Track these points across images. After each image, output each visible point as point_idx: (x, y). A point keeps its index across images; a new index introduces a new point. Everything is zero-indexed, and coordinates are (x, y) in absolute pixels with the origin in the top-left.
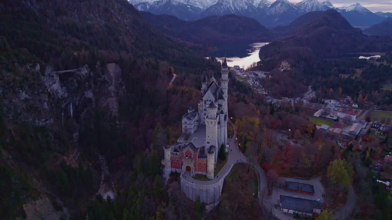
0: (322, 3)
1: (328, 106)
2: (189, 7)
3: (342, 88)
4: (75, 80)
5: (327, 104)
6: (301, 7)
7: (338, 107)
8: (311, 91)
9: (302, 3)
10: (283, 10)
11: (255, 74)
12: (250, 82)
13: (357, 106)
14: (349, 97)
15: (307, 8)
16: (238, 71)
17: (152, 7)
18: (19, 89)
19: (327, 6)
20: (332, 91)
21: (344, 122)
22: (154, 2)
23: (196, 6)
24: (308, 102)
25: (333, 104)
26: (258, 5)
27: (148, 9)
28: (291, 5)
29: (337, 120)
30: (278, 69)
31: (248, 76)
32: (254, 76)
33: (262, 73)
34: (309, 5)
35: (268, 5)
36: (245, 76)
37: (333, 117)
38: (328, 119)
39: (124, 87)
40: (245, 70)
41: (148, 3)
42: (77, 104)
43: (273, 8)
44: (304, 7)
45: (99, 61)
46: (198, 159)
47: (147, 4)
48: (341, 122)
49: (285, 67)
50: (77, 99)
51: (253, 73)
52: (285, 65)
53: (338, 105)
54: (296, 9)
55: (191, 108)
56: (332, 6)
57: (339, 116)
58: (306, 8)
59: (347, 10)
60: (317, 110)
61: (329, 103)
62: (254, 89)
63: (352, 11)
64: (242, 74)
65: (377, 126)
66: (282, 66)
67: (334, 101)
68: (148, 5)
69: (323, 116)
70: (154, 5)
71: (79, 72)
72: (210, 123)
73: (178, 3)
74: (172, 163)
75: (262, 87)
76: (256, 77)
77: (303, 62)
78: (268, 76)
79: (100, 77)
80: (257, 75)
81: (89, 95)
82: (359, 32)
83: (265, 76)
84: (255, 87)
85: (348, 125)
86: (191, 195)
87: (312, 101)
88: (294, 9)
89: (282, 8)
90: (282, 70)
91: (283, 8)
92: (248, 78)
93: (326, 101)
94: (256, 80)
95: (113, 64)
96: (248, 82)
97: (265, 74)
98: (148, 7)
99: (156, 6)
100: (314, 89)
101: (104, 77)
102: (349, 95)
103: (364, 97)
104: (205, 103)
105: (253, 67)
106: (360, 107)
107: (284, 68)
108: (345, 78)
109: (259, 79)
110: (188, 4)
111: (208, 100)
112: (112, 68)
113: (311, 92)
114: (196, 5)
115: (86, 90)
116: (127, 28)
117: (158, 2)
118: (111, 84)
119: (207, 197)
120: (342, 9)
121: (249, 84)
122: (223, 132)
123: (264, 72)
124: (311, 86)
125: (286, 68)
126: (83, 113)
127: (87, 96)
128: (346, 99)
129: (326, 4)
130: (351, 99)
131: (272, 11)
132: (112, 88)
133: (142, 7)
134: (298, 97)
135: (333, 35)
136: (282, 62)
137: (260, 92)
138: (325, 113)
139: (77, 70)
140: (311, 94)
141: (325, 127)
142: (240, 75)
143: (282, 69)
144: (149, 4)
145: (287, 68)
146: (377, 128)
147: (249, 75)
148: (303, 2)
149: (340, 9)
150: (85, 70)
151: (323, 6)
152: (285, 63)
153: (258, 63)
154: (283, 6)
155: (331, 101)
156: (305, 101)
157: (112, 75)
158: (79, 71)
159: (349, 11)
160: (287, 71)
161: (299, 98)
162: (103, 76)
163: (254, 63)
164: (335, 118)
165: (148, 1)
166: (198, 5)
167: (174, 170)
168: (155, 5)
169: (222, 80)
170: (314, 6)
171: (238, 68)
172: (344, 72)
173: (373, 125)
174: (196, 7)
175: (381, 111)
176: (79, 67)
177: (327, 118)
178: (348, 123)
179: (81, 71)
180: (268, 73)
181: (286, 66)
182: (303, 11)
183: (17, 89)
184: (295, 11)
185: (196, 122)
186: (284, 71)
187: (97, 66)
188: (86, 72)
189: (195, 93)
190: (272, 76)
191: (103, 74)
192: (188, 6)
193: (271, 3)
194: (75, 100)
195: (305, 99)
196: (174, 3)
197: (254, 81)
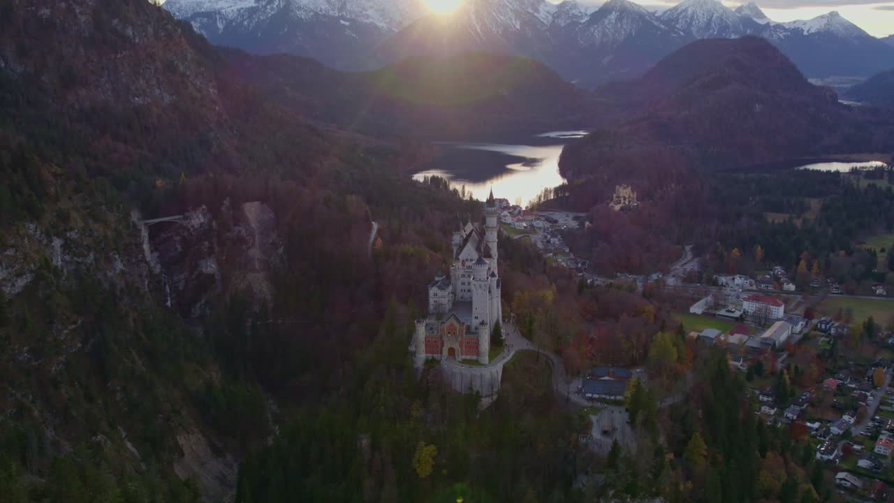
0: (734, 10)
1: (727, 291)
2: (347, 23)
3: (762, 248)
4: (178, 238)
5: (725, 286)
6: (677, 20)
7: (749, 290)
8: (690, 256)
9: (679, 10)
10: (625, 30)
11: (548, 220)
12: (537, 239)
13: (792, 287)
14: (778, 268)
15: (694, 23)
16: (506, 213)
17: (232, 26)
18: (114, 254)
19: (751, 19)
20: (738, 254)
21: (756, 322)
22: (239, 10)
23: (365, 21)
24: (679, 283)
25: (738, 285)
26: (550, 18)
27: (220, 32)
28: (647, 17)
29: (741, 319)
30: (608, 204)
31: (532, 226)
32: (548, 225)
33: (567, 216)
34: (701, 15)
35: (581, 17)
36: (525, 225)
37: (733, 312)
38: (721, 317)
39: (281, 250)
40: (524, 209)
41: (219, 13)
42: (181, 288)
43: (596, 26)
44: (686, 21)
45: (228, 198)
46: (464, 335)
47: (218, 16)
48: (749, 323)
49: (625, 199)
50: (182, 276)
51: (544, 216)
52: (625, 194)
53: (751, 288)
54: (663, 26)
55: (440, 273)
56: (765, 17)
57: (747, 309)
58: (690, 24)
59: (806, 29)
60: (698, 300)
61: (730, 282)
62: (549, 258)
63: (818, 33)
64: (515, 219)
65: (826, 326)
66: (617, 197)
67: (740, 278)
68: (221, 18)
69: (711, 311)
70: (240, 19)
71: (186, 222)
72: (478, 287)
73: (312, 13)
74: (426, 345)
75: (567, 250)
76: (552, 227)
77: (673, 185)
78: (582, 224)
79: (229, 231)
80: (556, 222)
81: (210, 267)
82: (826, 97)
83: (574, 224)
84: (551, 252)
85: (763, 327)
86: (458, 385)
87: (689, 279)
88: (658, 28)
89: (622, 25)
90: (617, 207)
91: (625, 26)
92: (533, 229)
93: (723, 279)
94: (553, 235)
95: (256, 203)
96: (533, 240)
97: (576, 218)
98: (220, 26)
99: (246, 23)
100: (697, 252)
101: (240, 231)
102: (780, 264)
103: (809, 267)
104: (463, 264)
105: (544, 202)
106: (800, 289)
107: (622, 201)
108: (776, 221)
109: (561, 232)
110: (342, 16)
111: (467, 260)
112: (252, 210)
113: (692, 260)
114: (367, 19)
115: (204, 258)
116: (217, 108)
117: (252, 11)
118: (253, 244)
119: (481, 385)
120: (793, 27)
121: (535, 245)
122: (495, 305)
123: (572, 215)
124: (691, 246)
125: (627, 203)
126: (198, 305)
127: (204, 270)
128: (772, 273)
129: (746, 12)
130: (783, 271)
131: (593, 34)
132: (255, 253)
133: (203, 26)
134: (655, 272)
135: (758, 107)
136: (617, 187)
137: (563, 263)
138: (717, 306)
139: (181, 216)
140: (689, 264)
141: (711, 332)
142: (510, 224)
143: (616, 204)
144: (223, 17)
145: (629, 202)
146: (824, 331)
147: (535, 223)
148: (683, 8)
149: (787, 27)
150: (200, 216)
151: (738, 17)
152: (625, 188)
153: (557, 190)
154: (625, 21)
155: (733, 279)
156: (671, 281)
157: (253, 225)
158: (185, 218)
159: (810, 32)
160: (630, 209)
161: (658, 274)
162: (237, 228)
163: (547, 192)
164: (737, 314)
165: (222, 8)
166: (372, 18)
167: (430, 356)
168: (243, 20)
169: (488, 227)
170: (714, 17)
171: (504, 204)
172: (777, 208)
173: (819, 325)
174: (366, 24)
175: (845, 296)
176: (188, 211)
177: (719, 315)
178: (765, 324)
179: (191, 219)
180: (582, 215)
181: (627, 196)
182: (682, 34)
183: (111, 254)
184: (659, 32)
185: (451, 295)
186: (622, 209)
187: (223, 208)
188: (202, 220)
189: (428, 256)
190: (591, 222)
191: (235, 225)
192: (342, 22)
193: (590, 12)
194: (176, 279)
195: (674, 276)
196: (301, 14)
197: (549, 236)
